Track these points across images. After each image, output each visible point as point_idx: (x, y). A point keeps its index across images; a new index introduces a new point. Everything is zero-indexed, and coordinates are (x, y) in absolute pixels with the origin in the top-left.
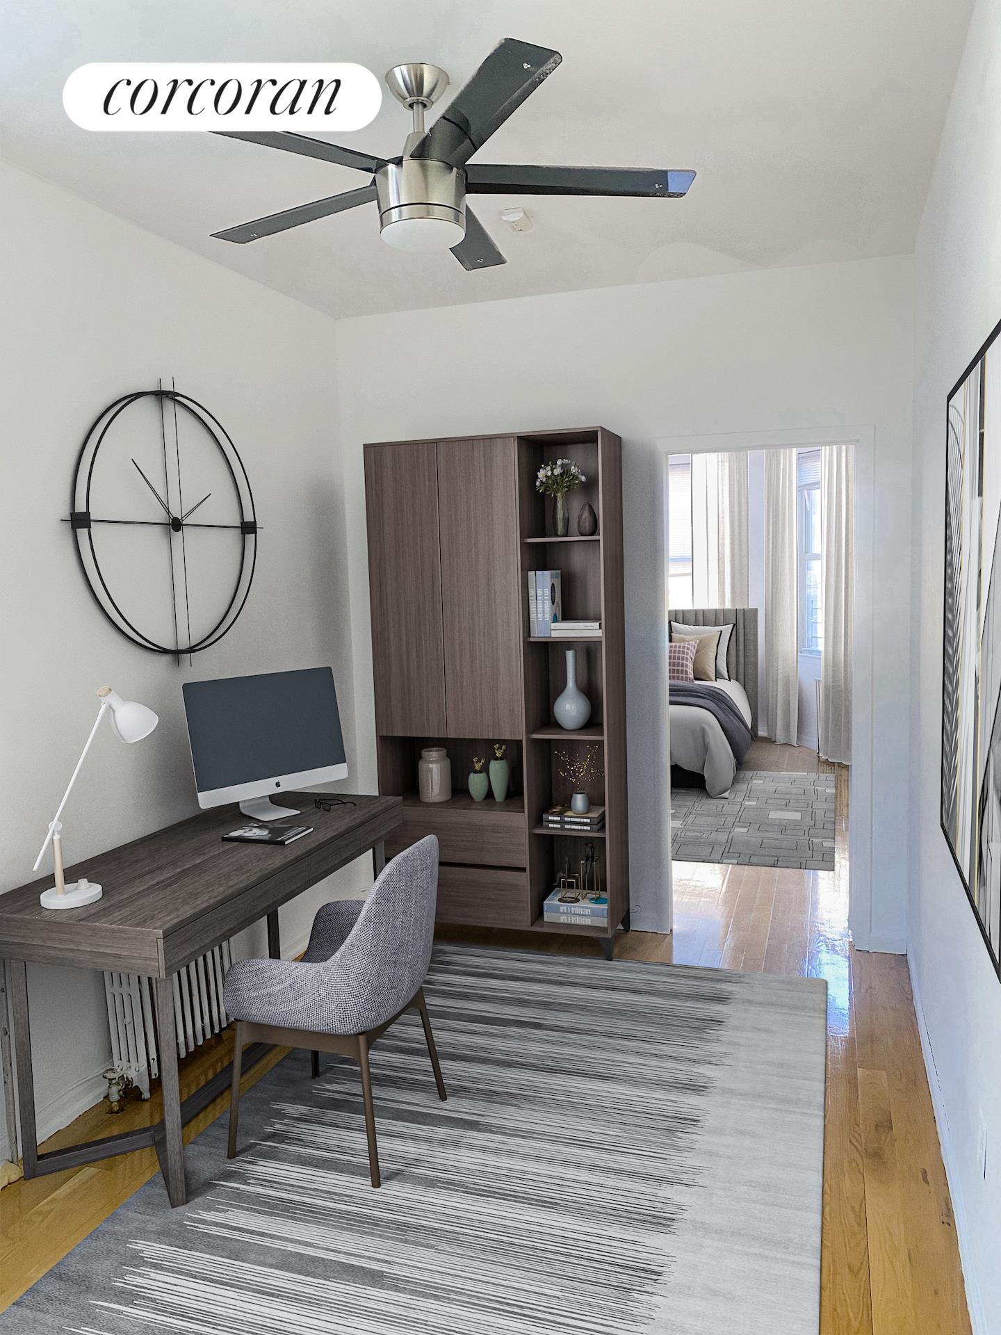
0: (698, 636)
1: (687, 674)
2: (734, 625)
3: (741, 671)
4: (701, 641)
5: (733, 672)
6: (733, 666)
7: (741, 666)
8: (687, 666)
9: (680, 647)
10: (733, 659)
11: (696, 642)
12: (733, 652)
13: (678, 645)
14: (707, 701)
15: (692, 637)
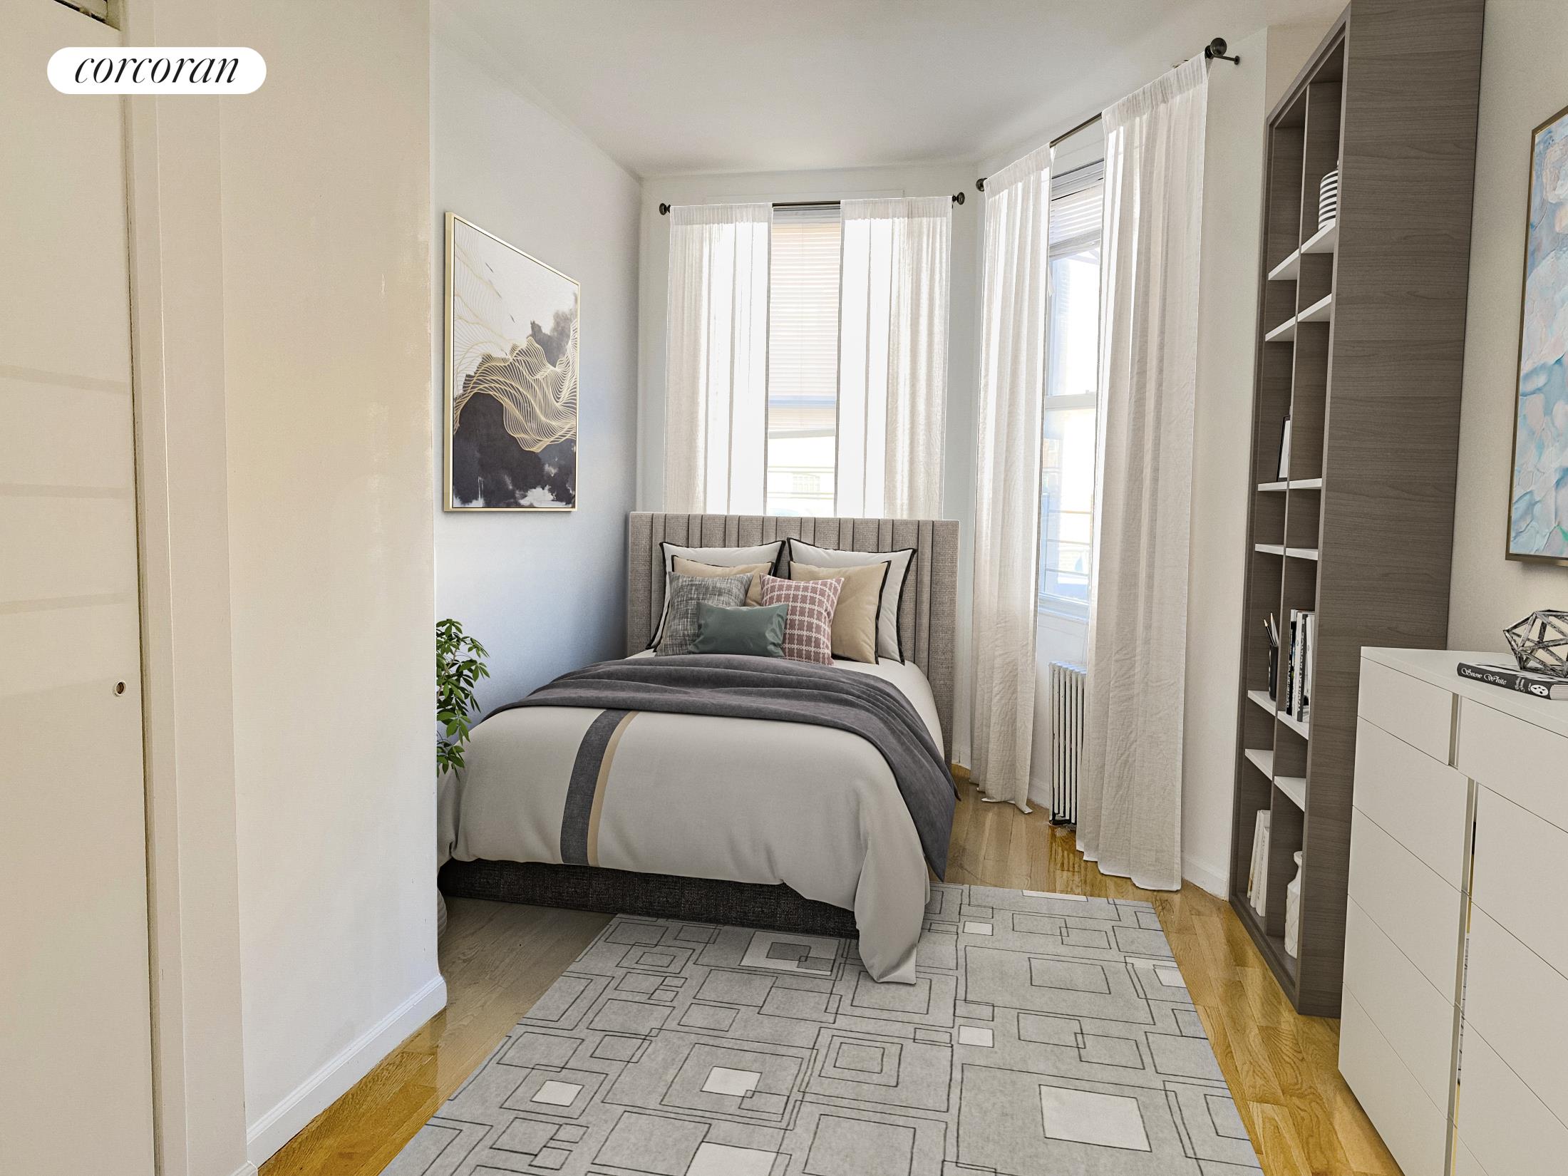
0: (844, 569)
1: (817, 646)
2: (915, 551)
3: (924, 644)
4: (848, 579)
5: (908, 645)
6: (908, 634)
7: (924, 634)
8: (818, 628)
9: (806, 589)
10: (908, 620)
11: (838, 581)
12: (908, 606)
13: (802, 584)
14: (864, 714)
15: (832, 570)
